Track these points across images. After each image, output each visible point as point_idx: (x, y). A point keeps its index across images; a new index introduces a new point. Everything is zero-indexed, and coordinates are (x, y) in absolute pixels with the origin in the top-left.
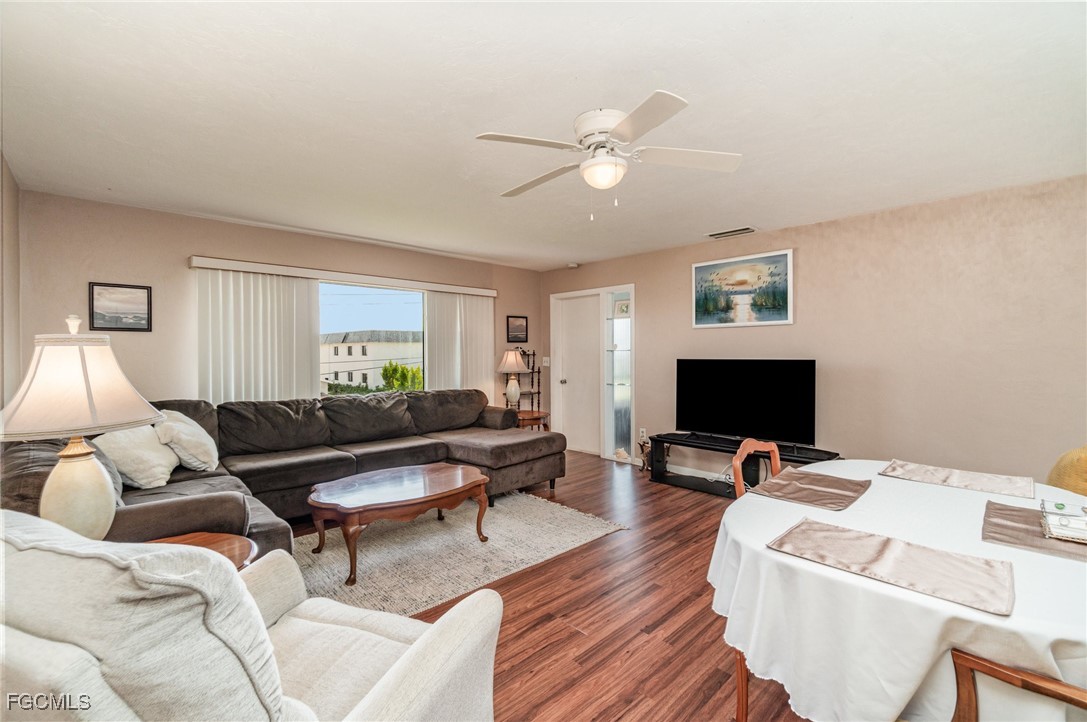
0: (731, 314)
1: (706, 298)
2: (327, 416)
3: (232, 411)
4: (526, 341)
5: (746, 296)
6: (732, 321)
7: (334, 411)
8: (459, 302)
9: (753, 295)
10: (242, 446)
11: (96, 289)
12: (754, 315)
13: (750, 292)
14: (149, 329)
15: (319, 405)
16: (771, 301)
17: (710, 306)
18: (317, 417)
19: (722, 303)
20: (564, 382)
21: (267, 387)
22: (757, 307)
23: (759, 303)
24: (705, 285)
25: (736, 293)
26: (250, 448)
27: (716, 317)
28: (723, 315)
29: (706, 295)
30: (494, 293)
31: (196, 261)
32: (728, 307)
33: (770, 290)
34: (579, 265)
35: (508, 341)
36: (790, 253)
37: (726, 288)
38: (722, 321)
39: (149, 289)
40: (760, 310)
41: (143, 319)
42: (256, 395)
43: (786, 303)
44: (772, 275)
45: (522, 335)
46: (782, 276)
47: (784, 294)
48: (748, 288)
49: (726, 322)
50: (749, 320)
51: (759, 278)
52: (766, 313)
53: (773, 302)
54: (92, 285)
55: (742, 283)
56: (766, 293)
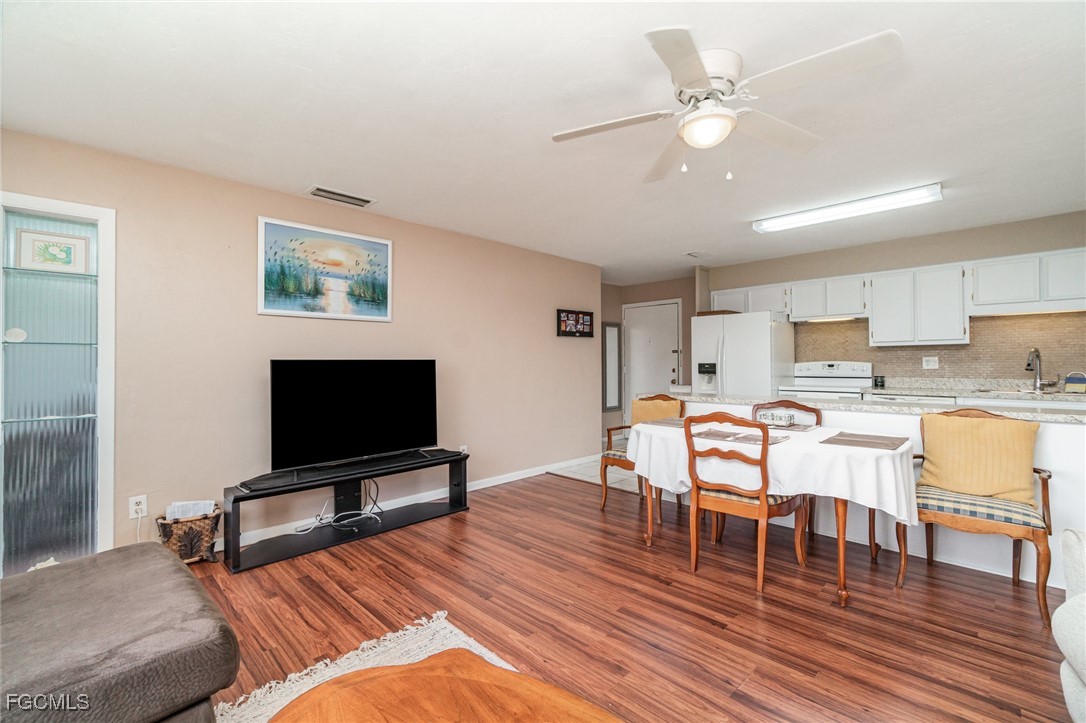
0: (320, 301)
1: (283, 272)
5: (341, 281)
6: (323, 310)
9: (349, 282)
12: (351, 306)
13: (346, 278)
16: (370, 293)
17: (290, 287)
19: (309, 285)
22: (354, 297)
23: (356, 293)
24: (281, 254)
25: (328, 275)
27: (299, 301)
28: (309, 301)
29: (282, 267)
32: (317, 292)
33: (369, 280)
36: (389, 243)
37: (315, 266)
38: (306, 308)
40: (357, 302)
43: (386, 298)
44: (371, 263)
46: (382, 267)
47: (384, 288)
48: (343, 271)
49: (313, 310)
50: (345, 312)
51: (357, 264)
52: (364, 306)
53: (372, 295)
55: (337, 264)
56: (365, 283)
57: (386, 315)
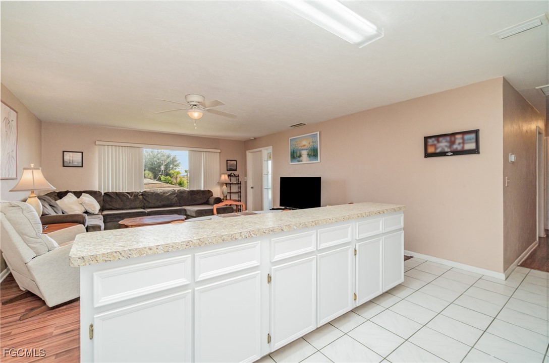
0: (301, 158)
1: (294, 152)
2: (143, 198)
3: (108, 195)
4: (236, 170)
5: (306, 151)
6: (301, 161)
7: (147, 197)
8: (203, 155)
9: (308, 151)
10: (111, 207)
11: (65, 153)
12: (308, 159)
13: (307, 149)
14: (82, 166)
15: (140, 194)
17: (295, 156)
18: (139, 198)
19: (298, 155)
20: (252, 188)
21: (123, 187)
22: (309, 155)
24: (294, 146)
25: (303, 150)
26: (113, 208)
27: (297, 160)
28: (299, 159)
30: (219, 151)
31: (97, 143)
32: (300, 156)
33: (313, 148)
34: (255, 138)
35: (227, 171)
36: (318, 133)
37: (300, 148)
38: (299, 161)
39: (82, 153)
40: (310, 157)
41: (80, 163)
42: (119, 189)
43: (317, 154)
44: (313, 142)
45: (234, 168)
46: (316, 143)
47: (317, 150)
49: (299, 162)
50: (307, 161)
51: (309, 144)
52: (311, 157)
53: (314, 154)
54: (64, 152)
55: (304, 146)
56: (311, 150)
57: (317, 160)
